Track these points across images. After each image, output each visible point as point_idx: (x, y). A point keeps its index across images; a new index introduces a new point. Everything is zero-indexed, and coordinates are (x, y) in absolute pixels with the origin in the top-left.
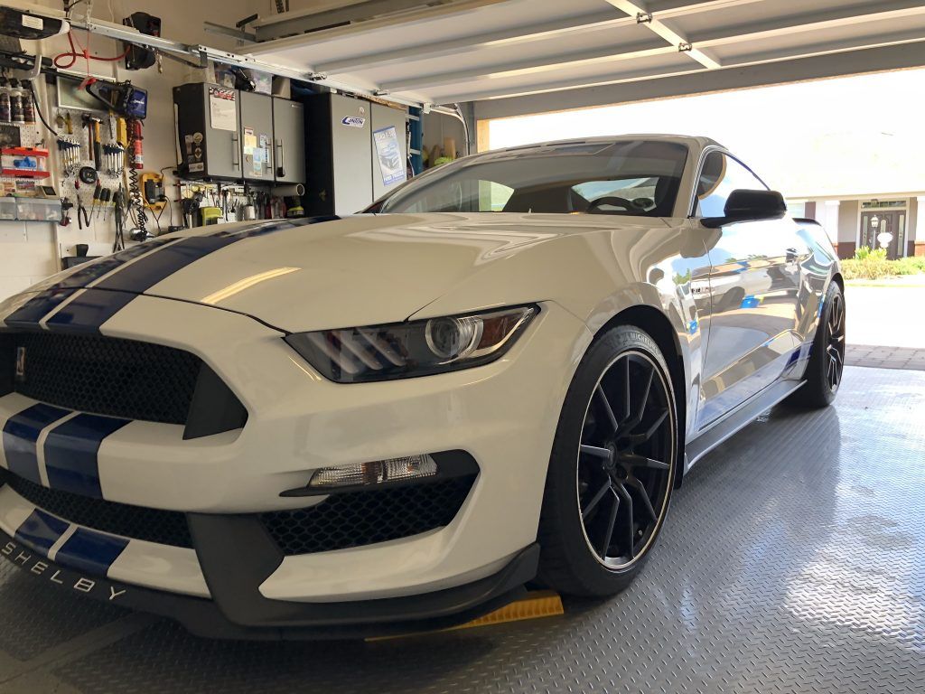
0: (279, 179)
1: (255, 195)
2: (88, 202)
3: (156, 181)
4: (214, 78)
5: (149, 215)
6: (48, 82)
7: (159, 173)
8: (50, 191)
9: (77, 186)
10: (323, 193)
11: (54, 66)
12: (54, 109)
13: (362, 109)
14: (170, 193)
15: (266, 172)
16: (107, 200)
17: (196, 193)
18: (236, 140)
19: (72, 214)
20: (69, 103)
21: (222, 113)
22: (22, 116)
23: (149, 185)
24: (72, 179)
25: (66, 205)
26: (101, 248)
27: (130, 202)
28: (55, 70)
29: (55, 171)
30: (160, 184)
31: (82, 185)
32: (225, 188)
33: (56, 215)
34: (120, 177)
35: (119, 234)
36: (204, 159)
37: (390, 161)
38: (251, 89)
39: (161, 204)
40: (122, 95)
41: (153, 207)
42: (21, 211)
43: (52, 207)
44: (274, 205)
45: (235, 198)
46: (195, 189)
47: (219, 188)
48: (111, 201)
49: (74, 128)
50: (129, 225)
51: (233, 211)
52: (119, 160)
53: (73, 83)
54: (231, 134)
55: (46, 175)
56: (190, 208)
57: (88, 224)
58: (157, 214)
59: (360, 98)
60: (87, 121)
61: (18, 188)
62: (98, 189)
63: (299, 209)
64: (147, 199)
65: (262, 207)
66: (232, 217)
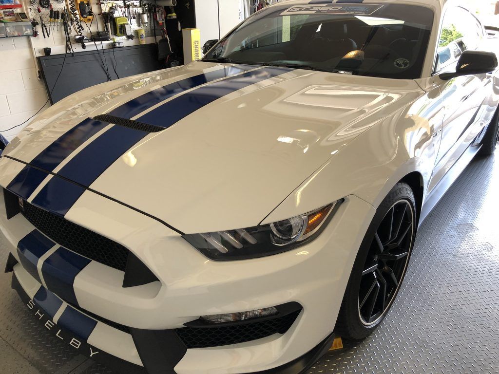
1: (147, 6)
2: (46, 19)
3: (85, 2)
5: (84, 25)
8: (23, 16)
9: (39, 11)
10: (188, 4)
14: (95, 9)
16: (58, 18)
17: (111, 8)
19: (39, 28)
23: (82, 5)
24: (36, 6)
25: (34, 24)
26: (58, 48)
27: (72, 20)
29: (25, 2)
30: (88, 4)
31: (41, 9)
32: (128, 3)
33: (29, 31)
34: (64, 2)
35: (68, 39)
39: (90, 17)
41: (86, 19)
42: (9, 31)
43: (26, 26)
44: (158, 11)
45: (135, 9)
46: (110, 5)
47: (125, 3)
48: (60, 18)
51: (134, 18)
55: (20, 6)
56: (108, 18)
57: (48, 36)
58: (89, 24)
61: (5, 16)
62: (52, 11)
63: (174, 15)
64: (82, 15)
65: (152, 14)
66: (134, 21)
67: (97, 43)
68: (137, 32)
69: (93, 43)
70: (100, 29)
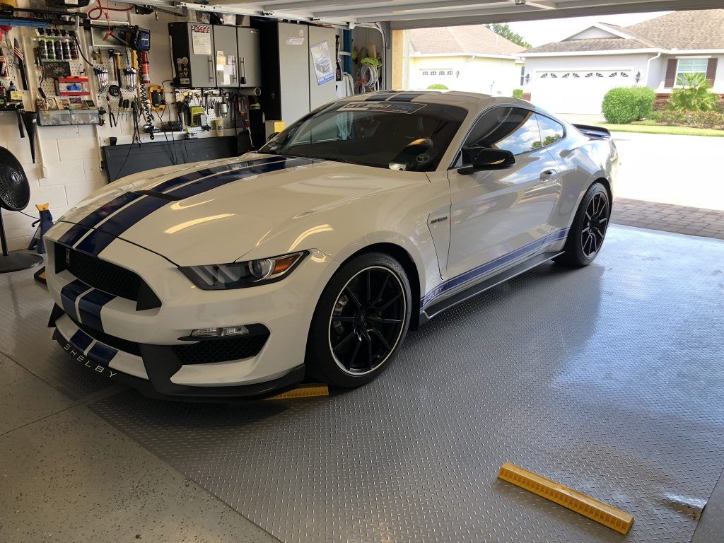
0: (242, 86)
1: (227, 95)
2: (115, 108)
3: (159, 91)
4: (195, 17)
5: (154, 114)
6: (85, 29)
7: (161, 85)
8: (91, 103)
9: (108, 99)
10: (273, 94)
11: (88, 18)
12: (90, 47)
13: (301, 31)
14: (168, 98)
15: (233, 81)
16: (127, 107)
17: (186, 97)
18: (212, 60)
19: (106, 117)
20: (99, 43)
21: (201, 43)
22: (70, 55)
23: (154, 93)
24: (105, 94)
25: (102, 112)
26: (124, 138)
27: (142, 110)
28: (89, 21)
29: (94, 90)
30: (161, 93)
31: (111, 97)
32: (206, 92)
33: (96, 120)
34: (136, 90)
35: (136, 128)
36: (189, 76)
37: (323, 67)
38: (221, 24)
39: (163, 106)
40: (133, 36)
41: (158, 108)
42: (74, 118)
43: (93, 114)
44: (241, 101)
45: (213, 98)
46: (186, 94)
47: (202, 92)
48: (130, 107)
49: (104, 59)
50: (142, 122)
51: (212, 108)
52: (133, 80)
53: (100, 29)
54: (208, 56)
55: (88, 94)
56: (182, 107)
57: (115, 125)
58: (160, 113)
59: (302, 23)
60: (111, 54)
61: (71, 103)
62: (121, 100)
63: (258, 105)
64: (153, 104)
65: (233, 104)
66: (212, 111)
67: (167, 133)
68: (214, 123)
69: (163, 133)
70: (173, 119)
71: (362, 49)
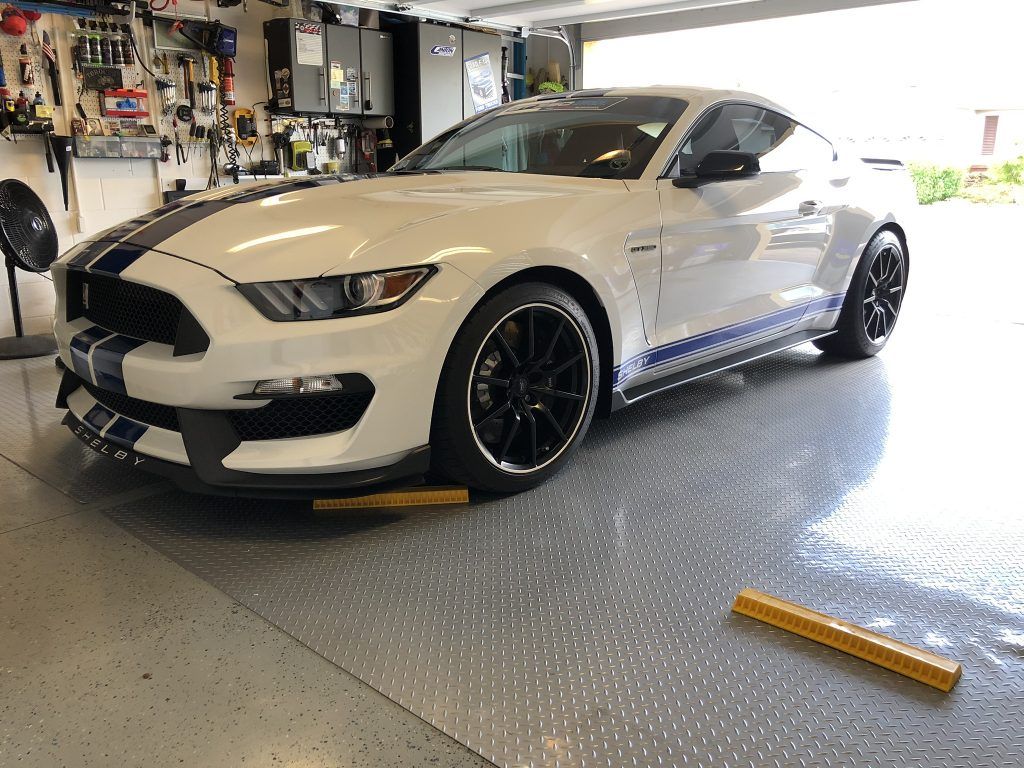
0: (366, 112)
1: (346, 127)
2: (185, 138)
3: (247, 116)
4: (301, 13)
5: (240, 150)
6: (145, 24)
7: (252, 110)
8: (150, 129)
9: (175, 125)
10: (411, 126)
11: (149, 9)
12: (152, 51)
13: (452, 37)
14: (261, 128)
15: (354, 106)
16: (202, 137)
17: (287, 127)
18: (321, 74)
19: (172, 150)
20: (166, 46)
21: (308, 49)
22: (122, 59)
23: (241, 119)
24: (170, 118)
25: (165, 143)
26: (196, 181)
27: (222, 139)
28: (151, 13)
29: (156, 110)
30: (251, 120)
31: (178, 121)
32: (316, 122)
33: (156, 153)
34: (214, 113)
35: (214, 165)
36: (291, 95)
37: (483, 90)
38: (337, 22)
39: (253, 139)
40: (213, 34)
41: (246, 141)
42: (125, 149)
43: (153, 144)
44: (365, 137)
45: (325, 131)
46: (287, 122)
47: (310, 121)
48: (206, 137)
49: (171, 68)
50: (223, 159)
51: (323, 144)
52: (212, 98)
53: (167, 23)
54: (317, 69)
55: (147, 114)
56: (281, 141)
57: (184, 162)
58: (249, 148)
59: (453, 25)
60: (182, 61)
61: (122, 127)
62: (193, 125)
63: (388, 143)
64: (240, 135)
65: (353, 141)
66: (323, 150)
67: (257, 177)
68: (326, 167)
69: (252, 177)
70: (267, 157)
71: (541, 70)
